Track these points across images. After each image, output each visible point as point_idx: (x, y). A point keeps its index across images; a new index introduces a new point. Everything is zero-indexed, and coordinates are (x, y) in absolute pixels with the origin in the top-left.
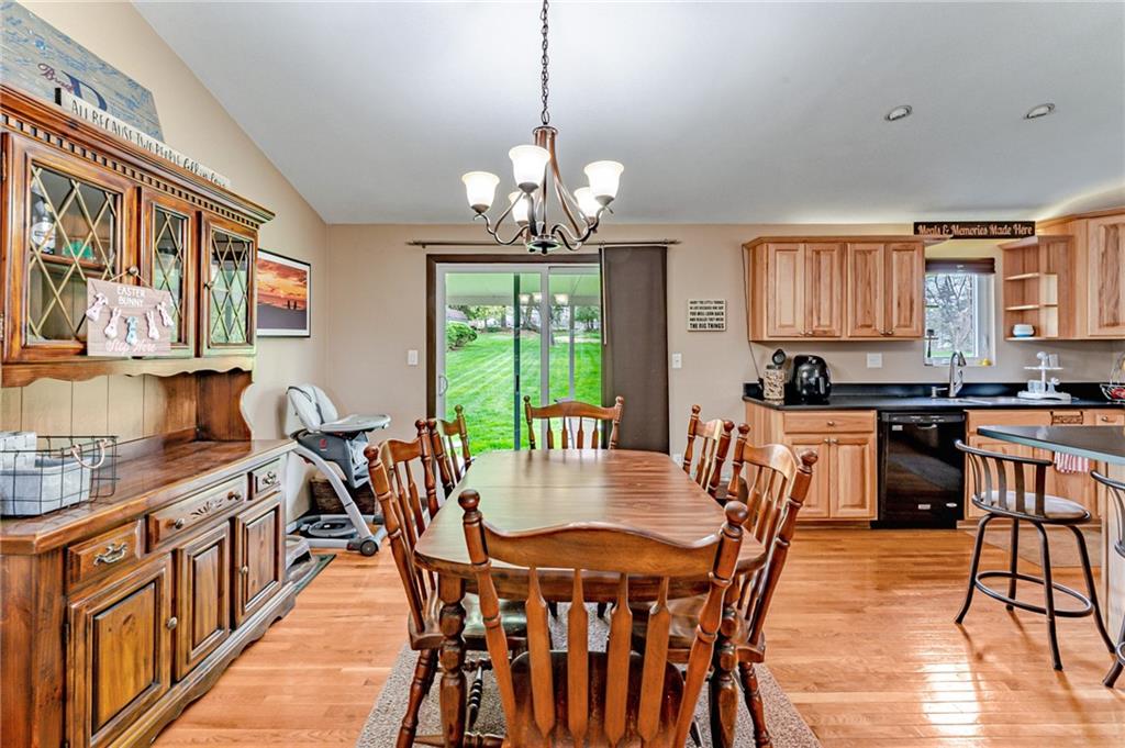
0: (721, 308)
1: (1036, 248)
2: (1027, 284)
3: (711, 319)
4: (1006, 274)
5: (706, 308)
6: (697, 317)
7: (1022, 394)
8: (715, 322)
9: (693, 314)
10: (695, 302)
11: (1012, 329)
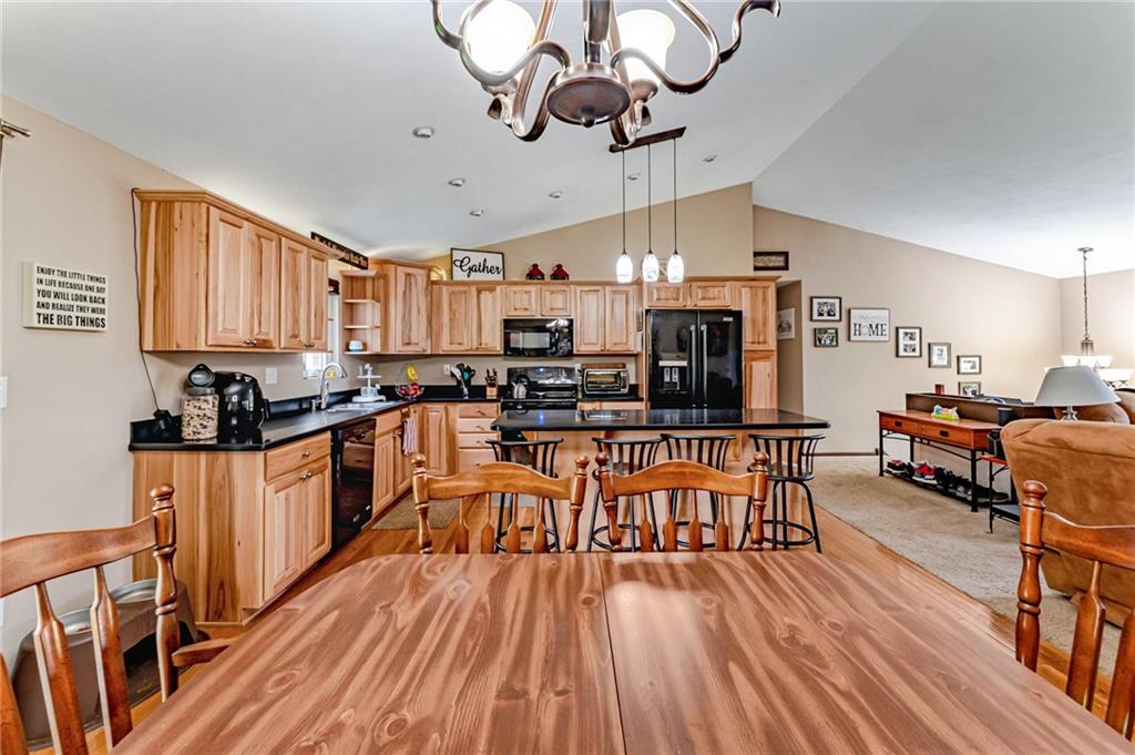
0: (100, 290)
1: (364, 279)
2: (355, 307)
3: (82, 309)
4: (346, 297)
5: (73, 286)
6: (52, 300)
7: (355, 399)
8: (89, 315)
9: (45, 294)
10: (49, 271)
11: (348, 345)
